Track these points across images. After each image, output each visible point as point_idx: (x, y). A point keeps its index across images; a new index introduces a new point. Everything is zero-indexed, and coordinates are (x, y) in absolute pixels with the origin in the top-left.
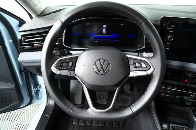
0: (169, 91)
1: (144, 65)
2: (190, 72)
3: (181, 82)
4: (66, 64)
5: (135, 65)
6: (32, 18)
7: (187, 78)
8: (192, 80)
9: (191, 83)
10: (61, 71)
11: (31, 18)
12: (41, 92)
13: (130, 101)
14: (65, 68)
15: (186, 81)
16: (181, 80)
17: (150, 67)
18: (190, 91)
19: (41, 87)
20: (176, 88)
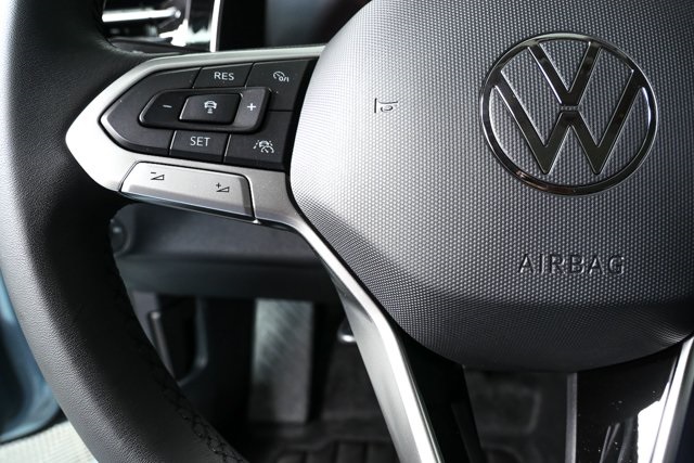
4: (211, 105)
10: (160, 170)
14: (196, 141)
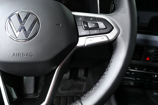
0: (128, 73)
1: (101, 25)
3: (142, 60)
5: (86, 26)
7: (149, 55)
8: (154, 58)
9: (154, 61)
13: (84, 87)
15: (148, 59)
16: (143, 58)
17: (111, 28)
18: (152, 71)
20: (136, 69)
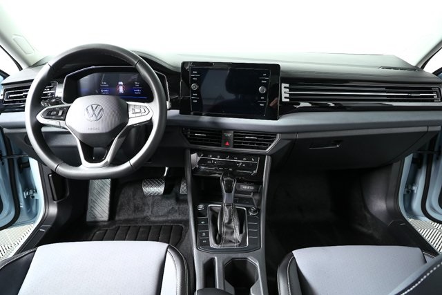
0: (210, 162)
1: (143, 111)
2: (228, 130)
4: (55, 113)
6: (22, 69)
7: (227, 139)
8: (235, 142)
9: (235, 147)
11: (20, 68)
12: (36, 200)
14: (53, 117)
15: (227, 144)
17: (148, 112)
19: (36, 191)
20: (218, 157)
